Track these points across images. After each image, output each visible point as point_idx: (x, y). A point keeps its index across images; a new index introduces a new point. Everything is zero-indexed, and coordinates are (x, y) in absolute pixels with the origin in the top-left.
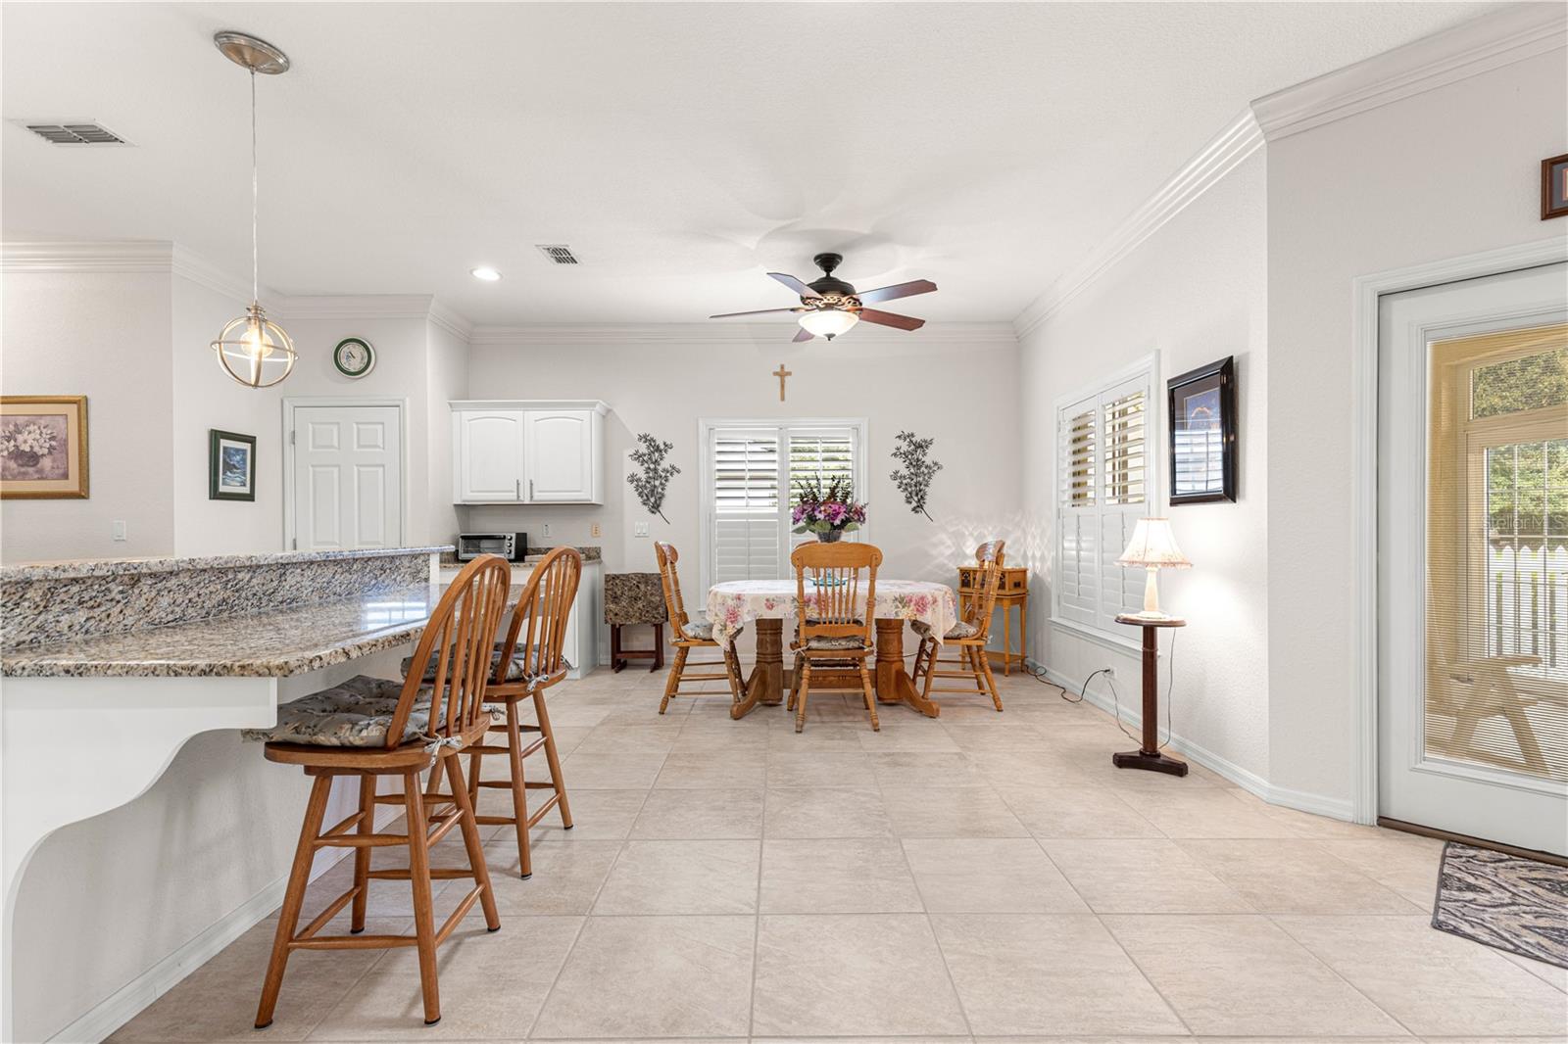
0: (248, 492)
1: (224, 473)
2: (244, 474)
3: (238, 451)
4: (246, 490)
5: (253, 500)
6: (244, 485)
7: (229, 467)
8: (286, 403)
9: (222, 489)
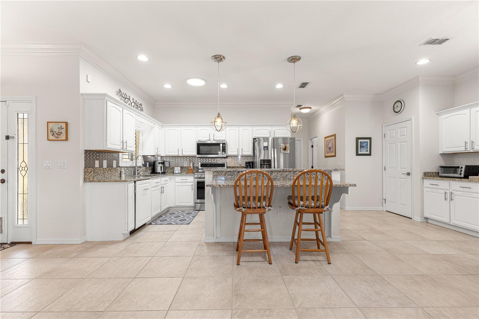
0: (369, 153)
1: (360, 148)
2: (367, 148)
3: (365, 142)
4: (368, 153)
5: (371, 155)
6: (367, 151)
7: (361, 147)
8: (383, 126)
9: (359, 153)
